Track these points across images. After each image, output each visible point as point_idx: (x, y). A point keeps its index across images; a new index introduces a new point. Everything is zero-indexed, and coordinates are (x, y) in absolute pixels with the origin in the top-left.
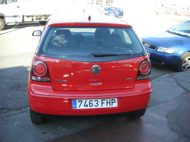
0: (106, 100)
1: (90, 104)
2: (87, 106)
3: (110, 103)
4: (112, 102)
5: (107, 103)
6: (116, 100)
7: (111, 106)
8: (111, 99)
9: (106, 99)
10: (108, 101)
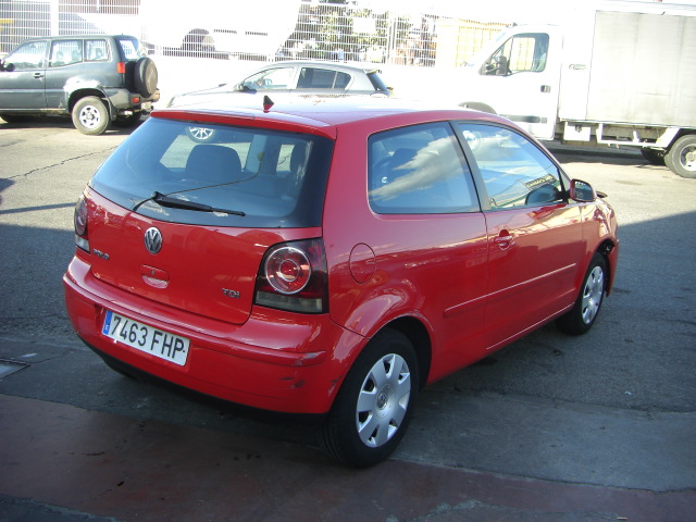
0: (163, 337)
1: (132, 332)
2: (125, 336)
3: (170, 346)
4: (176, 349)
5: (165, 345)
6: (187, 343)
7: (170, 359)
8: (175, 337)
9: (164, 333)
10: (168, 342)
